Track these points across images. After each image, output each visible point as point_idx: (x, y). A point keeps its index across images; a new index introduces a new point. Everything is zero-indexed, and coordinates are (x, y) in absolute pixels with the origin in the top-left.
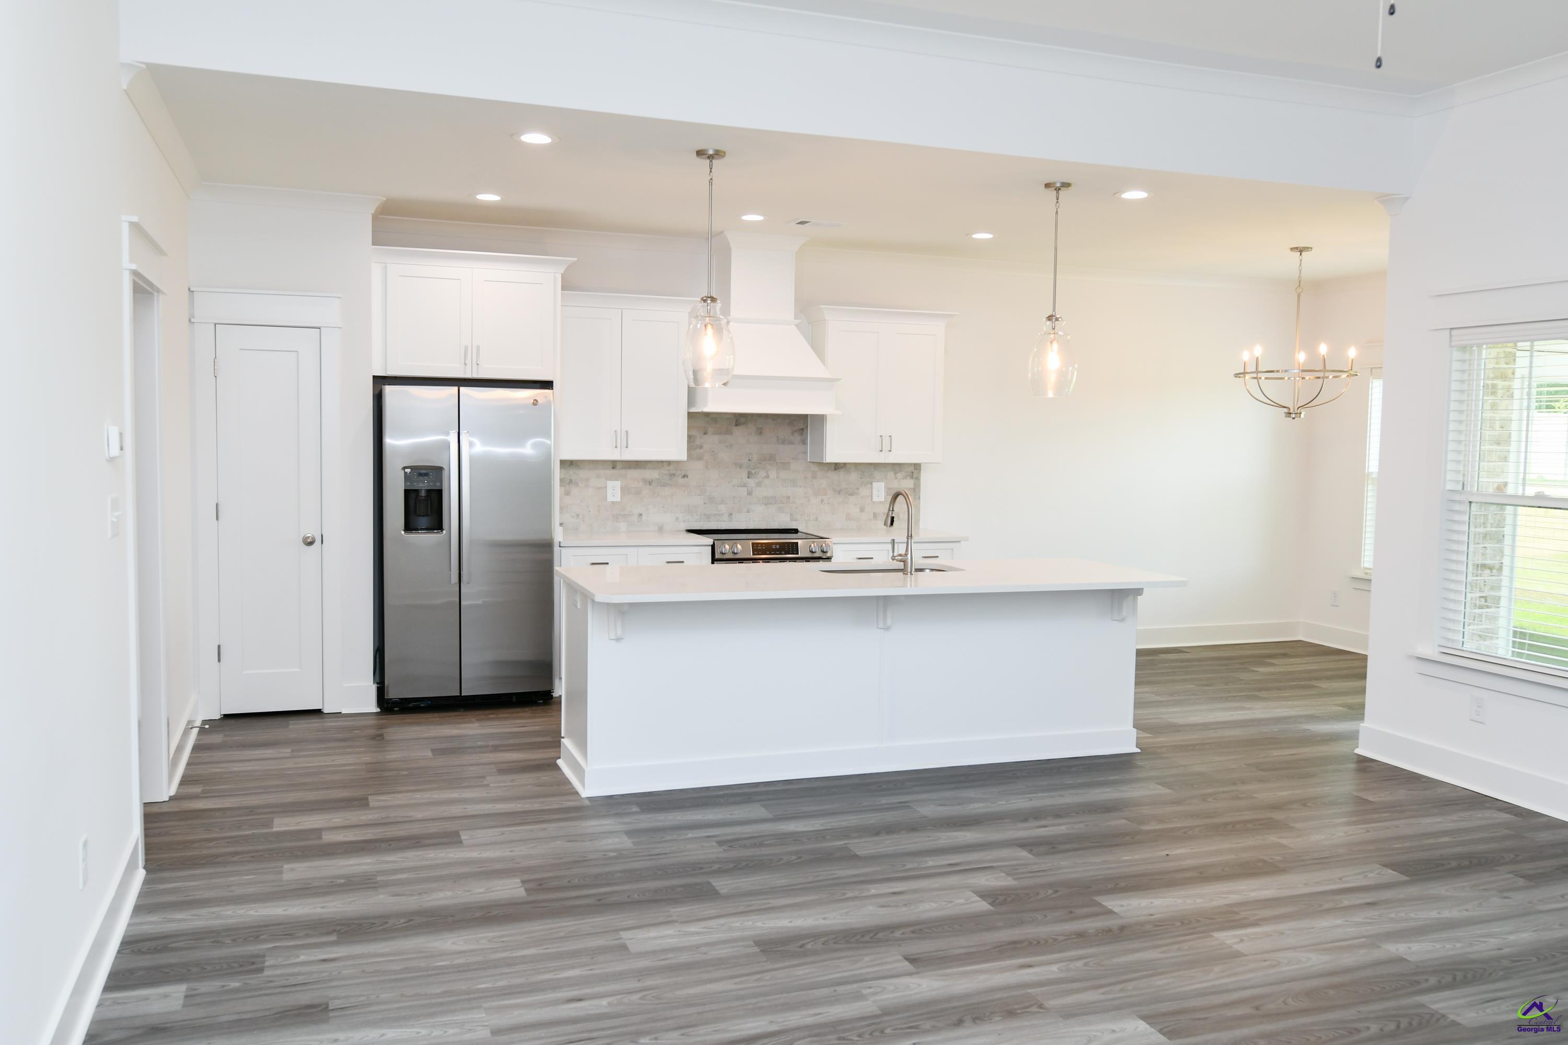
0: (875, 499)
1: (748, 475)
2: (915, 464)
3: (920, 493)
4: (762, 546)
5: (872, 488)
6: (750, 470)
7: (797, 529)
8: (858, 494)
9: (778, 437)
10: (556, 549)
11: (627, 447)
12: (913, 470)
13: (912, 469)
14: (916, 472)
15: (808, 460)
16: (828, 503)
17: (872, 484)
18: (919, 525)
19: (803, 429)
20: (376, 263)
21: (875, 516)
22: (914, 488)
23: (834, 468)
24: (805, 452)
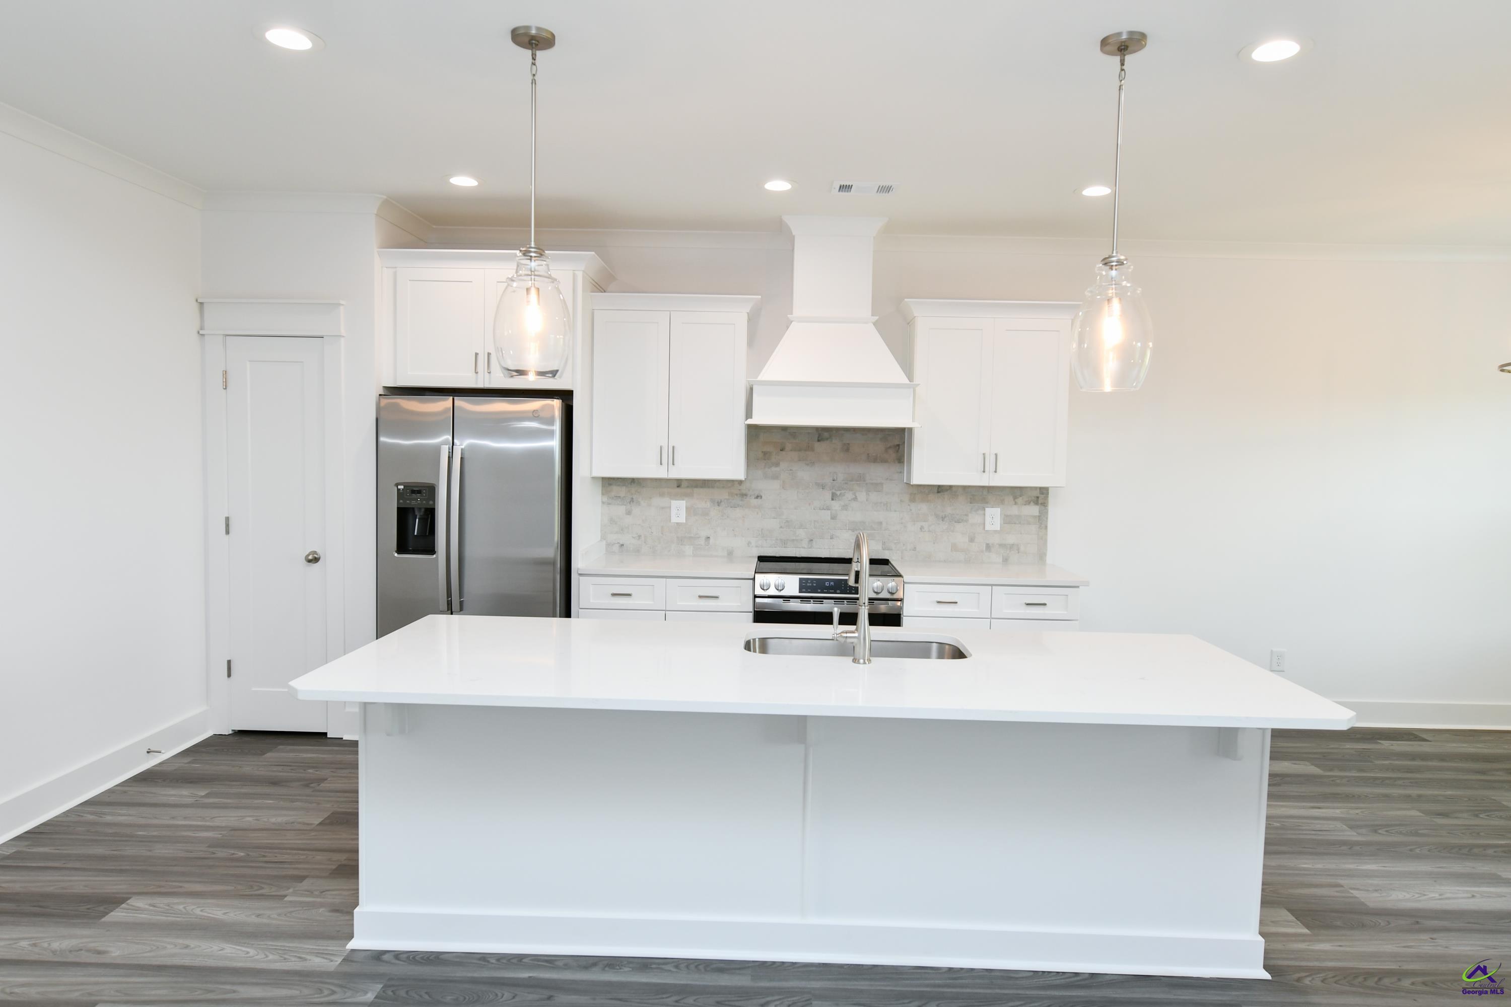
0: (988, 527)
1: (832, 497)
2: (1040, 488)
3: (1047, 521)
5: (985, 515)
6: (834, 491)
7: (888, 560)
8: (967, 521)
9: (868, 454)
10: (575, 577)
11: (674, 464)
12: (1039, 495)
13: (1037, 493)
14: (1042, 496)
15: (905, 481)
16: (929, 531)
17: (985, 510)
18: (1046, 560)
19: (898, 445)
20: (386, 267)
21: (988, 547)
22: (1039, 516)
23: (936, 491)
24: (901, 472)
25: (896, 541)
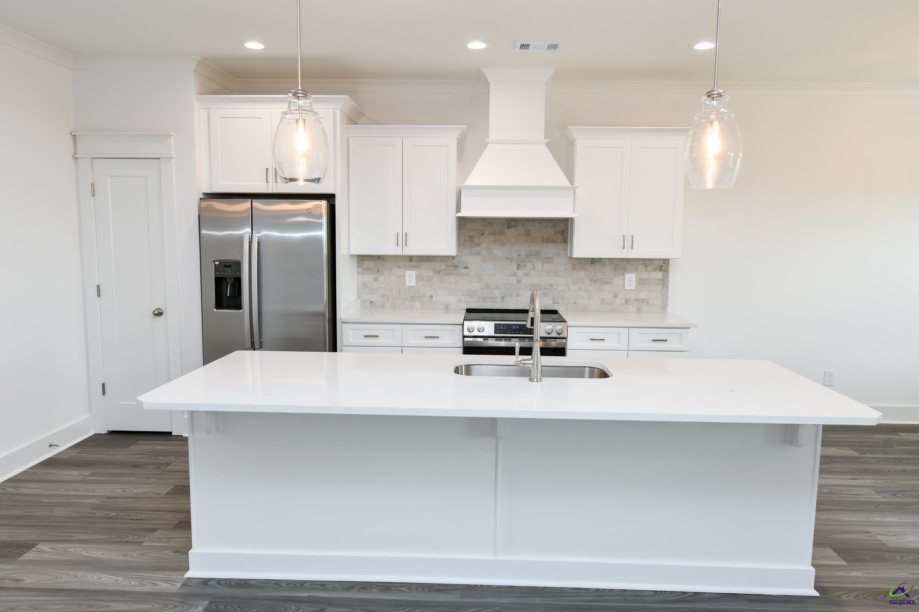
0: (627, 287)
1: (518, 267)
2: (664, 259)
3: (668, 283)
4: (503, 327)
5: (624, 278)
6: (519, 263)
7: (557, 311)
8: (612, 283)
9: (543, 237)
10: (338, 324)
11: (406, 245)
12: (662, 264)
14: (665, 265)
15: (568, 256)
17: (624, 275)
18: (667, 310)
19: (564, 231)
20: (203, 108)
21: (627, 301)
22: (663, 279)
23: (590, 262)
24: (566, 249)
25: (562, 298)
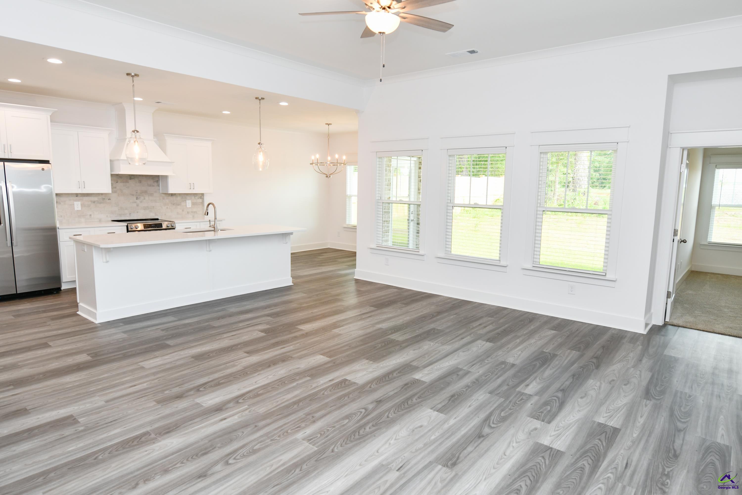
0: (188, 206)
1: (137, 198)
4: (147, 225)
5: (186, 203)
7: (158, 219)
8: (181, 205)
9: (148, 184)
10: (58, 230)
11: (84, 188)
13: (201, 195)
14: (202, 196)
15: (161, 192)
16: (170, 209)
17: (186, 201)
19: (158, 181)
21: (189, 213)
22: (202, 202)
24: (159, 190)
